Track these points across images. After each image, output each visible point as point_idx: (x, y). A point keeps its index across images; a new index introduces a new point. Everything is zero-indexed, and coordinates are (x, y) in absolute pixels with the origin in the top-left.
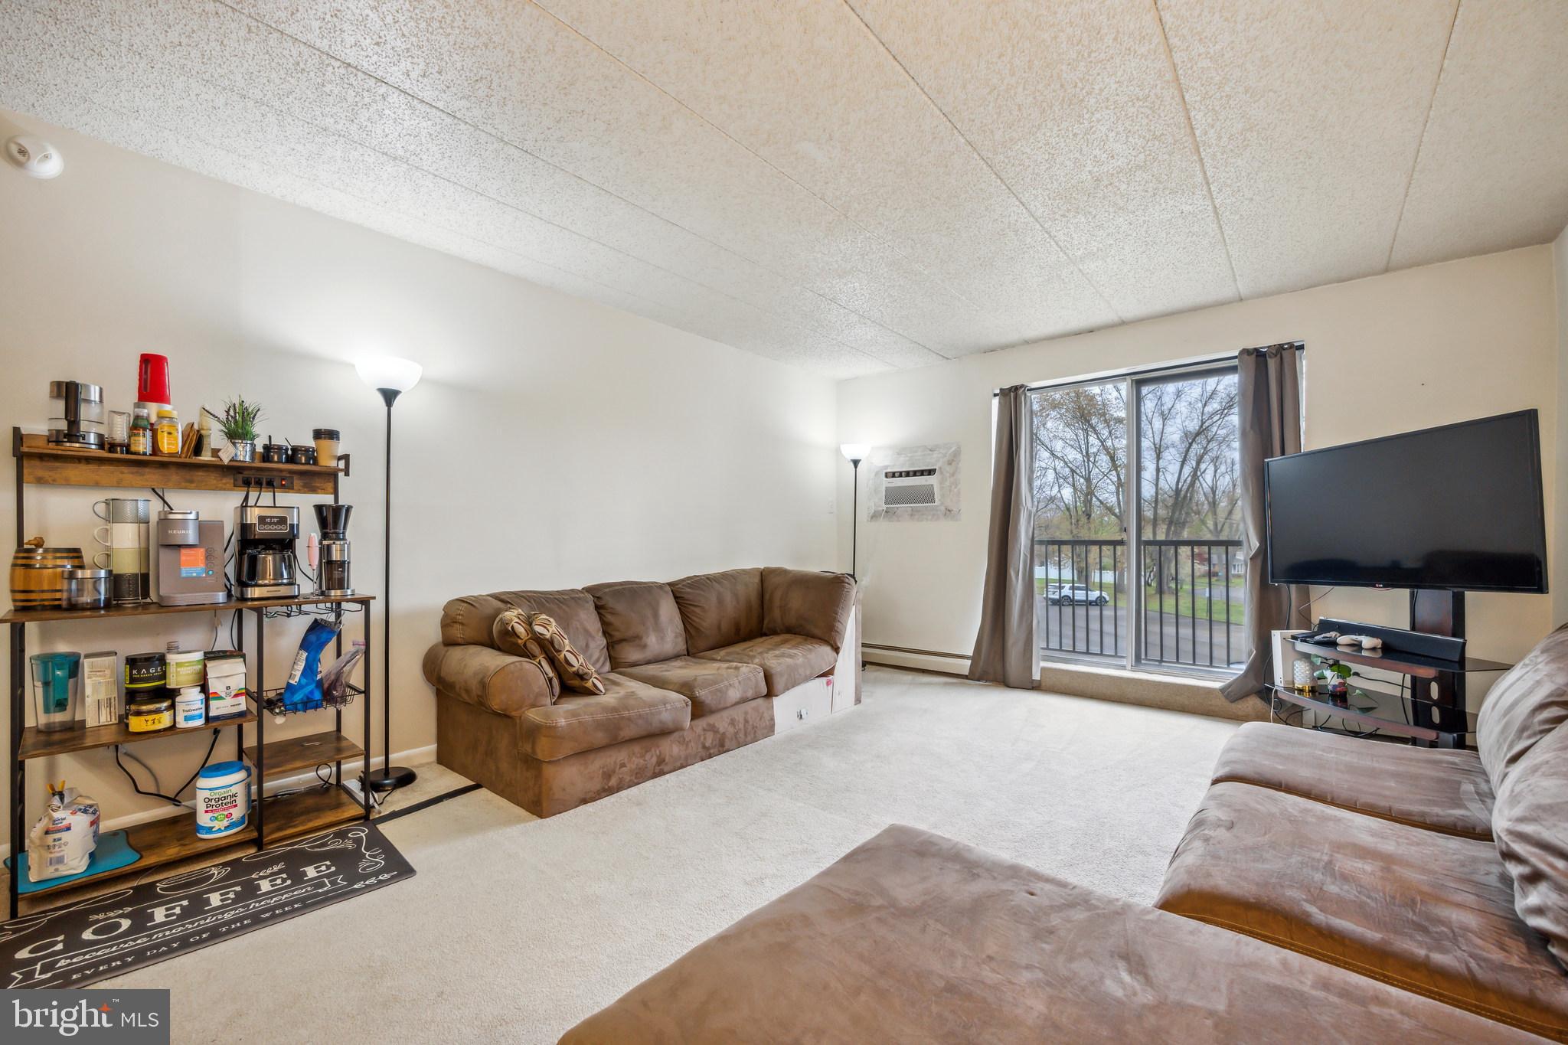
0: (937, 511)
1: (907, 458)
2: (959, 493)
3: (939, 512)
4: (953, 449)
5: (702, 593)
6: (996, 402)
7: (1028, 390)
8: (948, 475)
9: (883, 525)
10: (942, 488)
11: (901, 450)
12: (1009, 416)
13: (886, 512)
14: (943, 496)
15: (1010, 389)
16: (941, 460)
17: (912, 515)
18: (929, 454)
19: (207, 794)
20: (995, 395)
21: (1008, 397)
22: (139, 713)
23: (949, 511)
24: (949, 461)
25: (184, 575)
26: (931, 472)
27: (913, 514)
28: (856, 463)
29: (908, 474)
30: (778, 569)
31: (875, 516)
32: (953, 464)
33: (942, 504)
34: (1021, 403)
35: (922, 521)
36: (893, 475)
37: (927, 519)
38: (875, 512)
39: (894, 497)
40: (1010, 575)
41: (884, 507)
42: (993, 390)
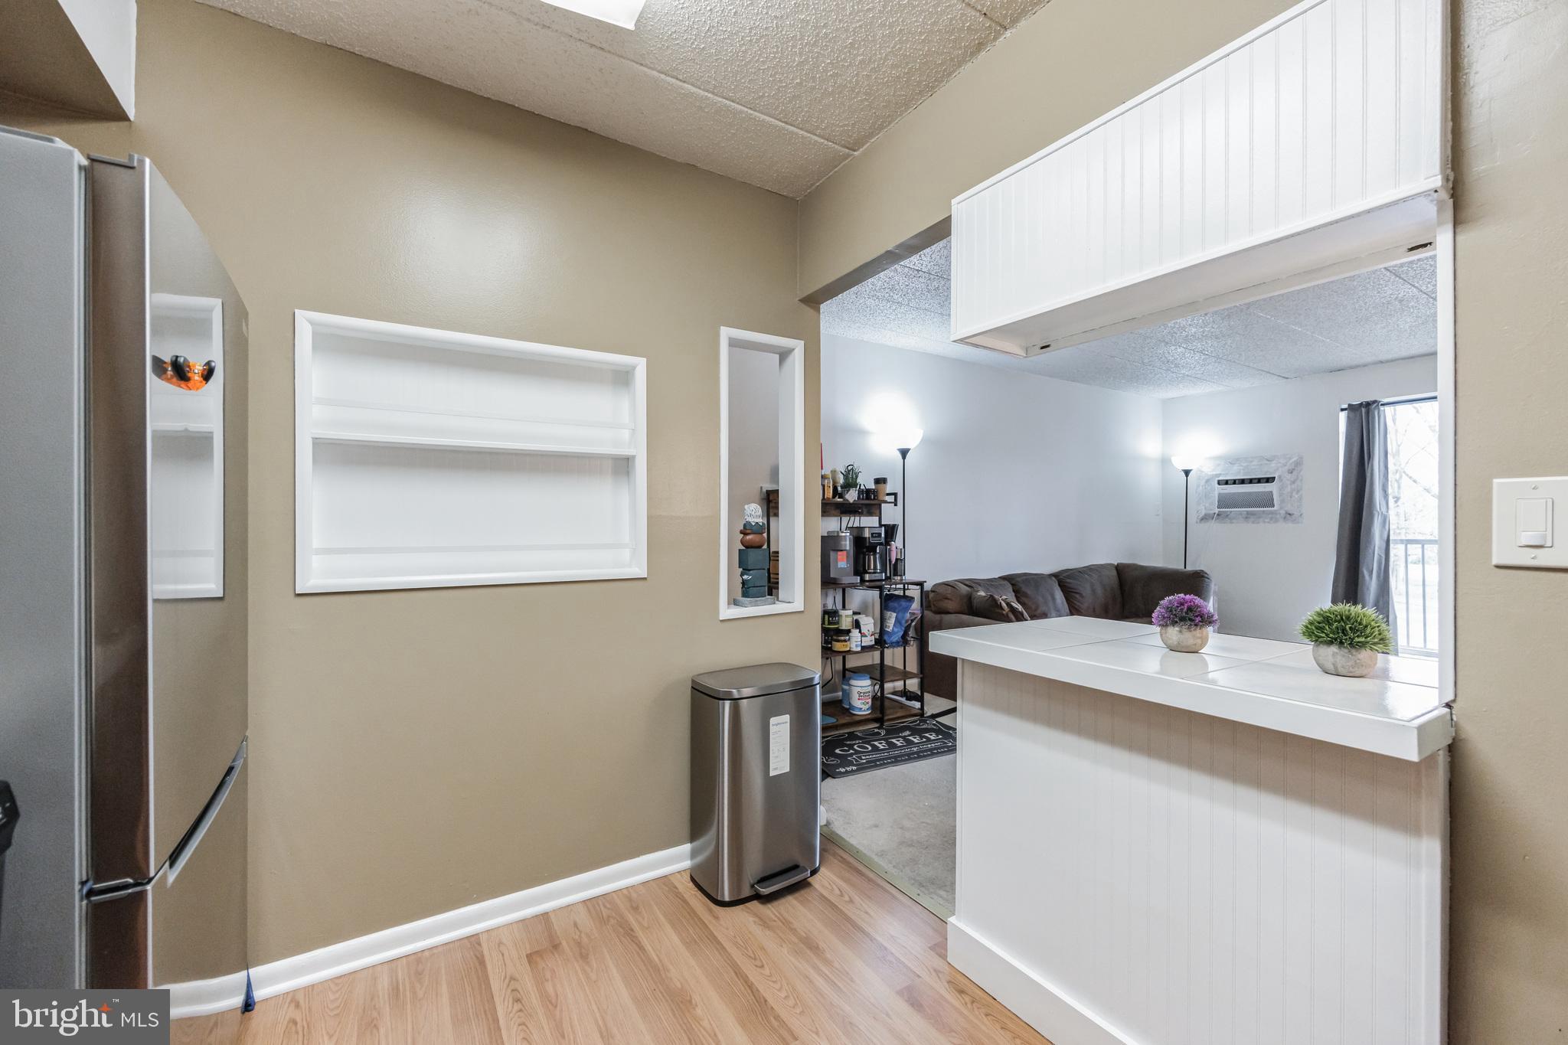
0: (1276, 514)
1: (1241, 468)
2: (1300, 499)
3: (1278, 516)
4: (1295, 459)
5: (1079, 583)
6: (1343, 416)
7: (1382, 405)
8: (1289, 482)
9: (1214, 526)
10: (1281, 495)
11: (1232, 460)
12: (1360, 429)
13: (1218, 515)
14: (1282, 501)
15: (1361, 405)
16: (1280, 469)
17: (1246, 518)
18: (1266, 464)
19: (859, 689)
20: (1342, 410)
21: (1358, 413)
22: (838, 641)
23: (1289, 514)
24: (1289, 470)
25: (839, 567)
26: (1269, 480)
27: (1248, 517)
28: (1187, 473)
29: (1242, 482)
30: (1134, 565)
31: (1205, 518)
32: (1295, 473)
33: (1281, 508)
34: (1374, 418)
35: (1258, 523)
36: (1226, 482)
37: (1264, 522)
38: (1205, 515)
39: (1224, 502)
40: (1363, 573)
41: (1217, 511)
42: (1340, 405)
